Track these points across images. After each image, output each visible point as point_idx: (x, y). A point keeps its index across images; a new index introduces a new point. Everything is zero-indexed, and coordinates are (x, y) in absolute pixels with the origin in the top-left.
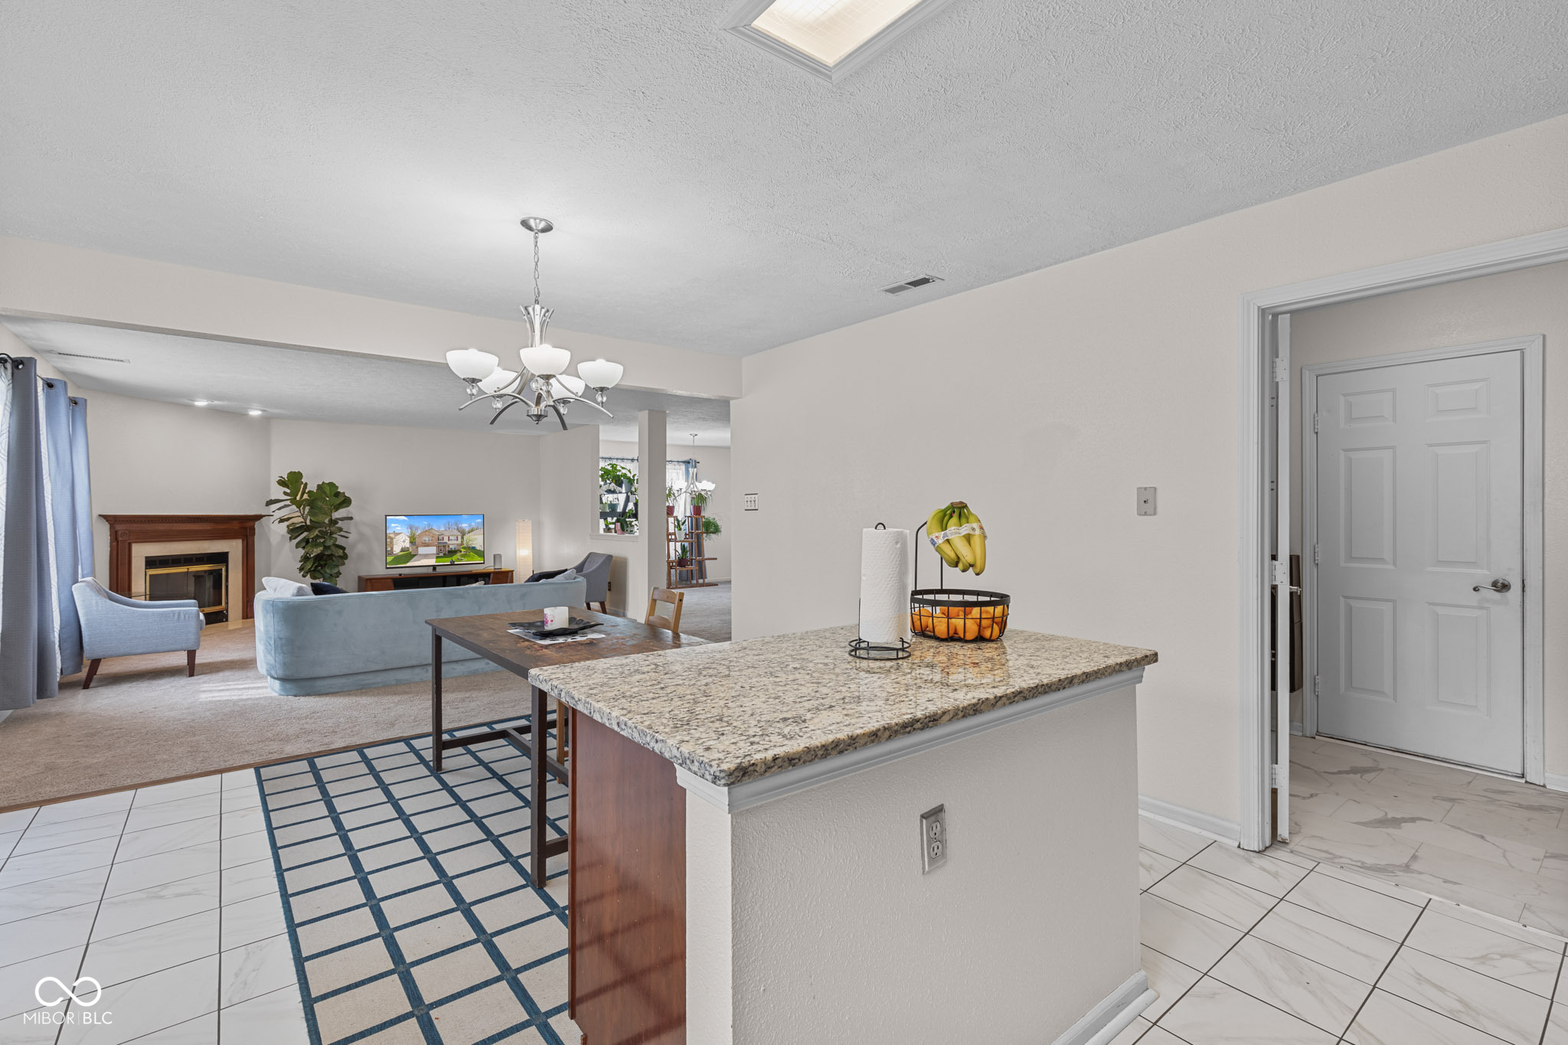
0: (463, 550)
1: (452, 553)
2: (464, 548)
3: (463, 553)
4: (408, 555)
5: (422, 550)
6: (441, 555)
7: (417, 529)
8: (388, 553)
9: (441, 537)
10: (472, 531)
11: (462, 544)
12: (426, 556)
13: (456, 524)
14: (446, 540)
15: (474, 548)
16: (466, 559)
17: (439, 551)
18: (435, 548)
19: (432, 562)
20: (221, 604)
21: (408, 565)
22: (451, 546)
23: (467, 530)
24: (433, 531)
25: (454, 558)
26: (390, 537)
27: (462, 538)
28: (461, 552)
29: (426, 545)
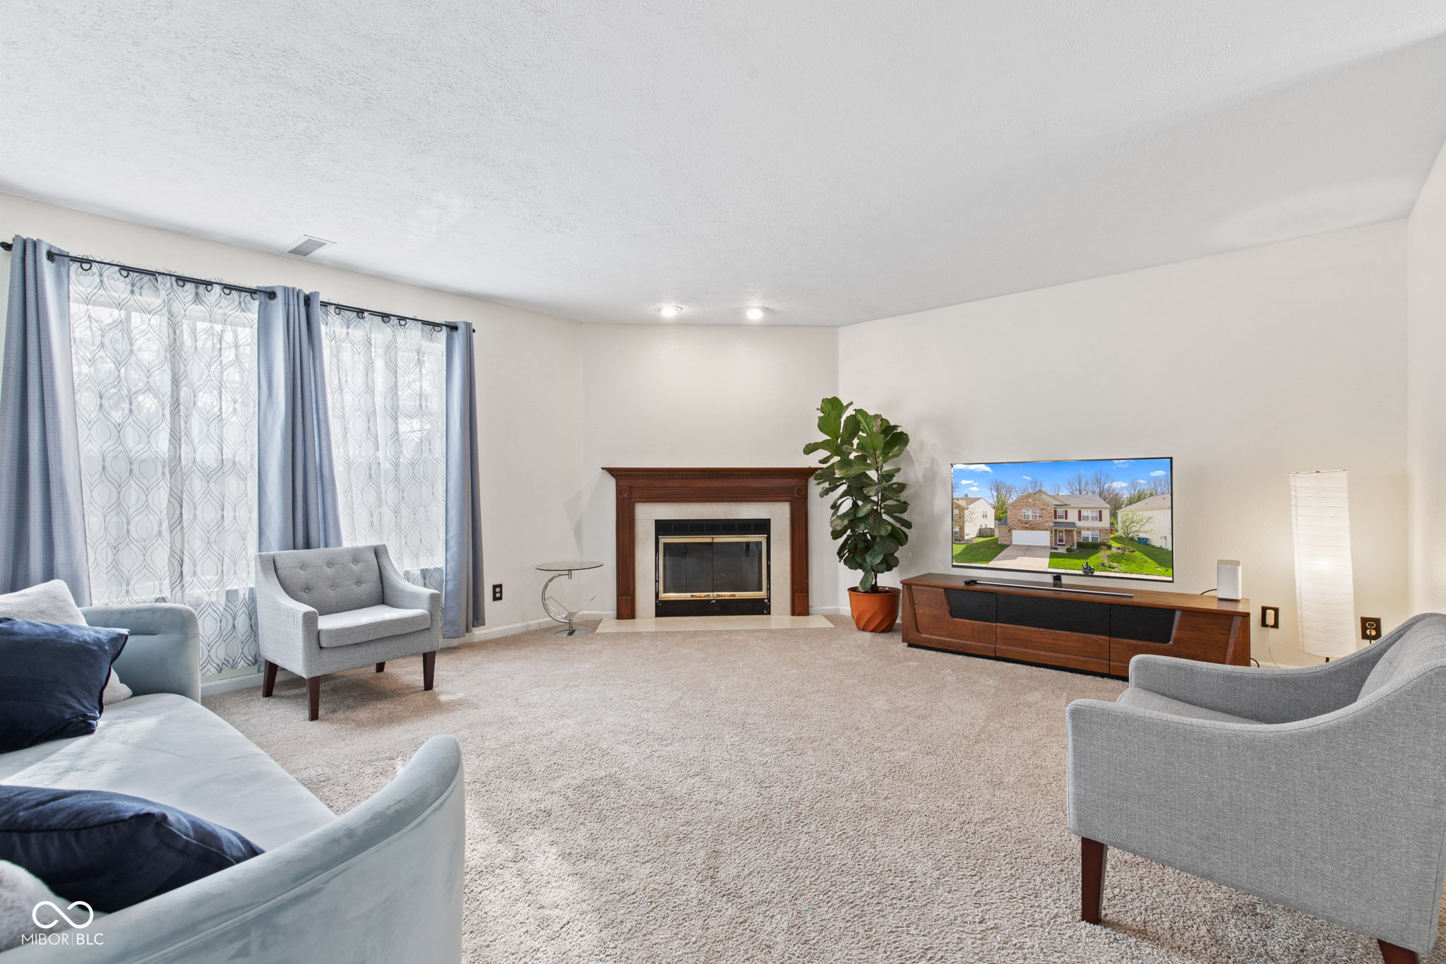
0: (1114, 544)
1: (1088, 548)
2: (1118, 539)
3: (1114, 551)
4: (990, 547)
5: (1020, 537)
6: (1062, 550)
7: (1009, 491)
8: (957, 538)
9: (1060, 511)
10: (1140, 498)
11: (1112, 531)
12: (1028, 550)
13: (1098, 482)
14: (1073, 516)
15: (1144, 543)
16: (1123, 567)
17: (1057, 541)
18: (1048, 533)
19: (1042, 563)
20: (761, 590)
21: (992, 564)
22: (1084, 533)
23: (1126, 496)
24: (1044, 496)
25: (1093, 561)
26: (958, 506)
27: (1114, 515)
28: (1110, 547)
29: (1030, 526)
